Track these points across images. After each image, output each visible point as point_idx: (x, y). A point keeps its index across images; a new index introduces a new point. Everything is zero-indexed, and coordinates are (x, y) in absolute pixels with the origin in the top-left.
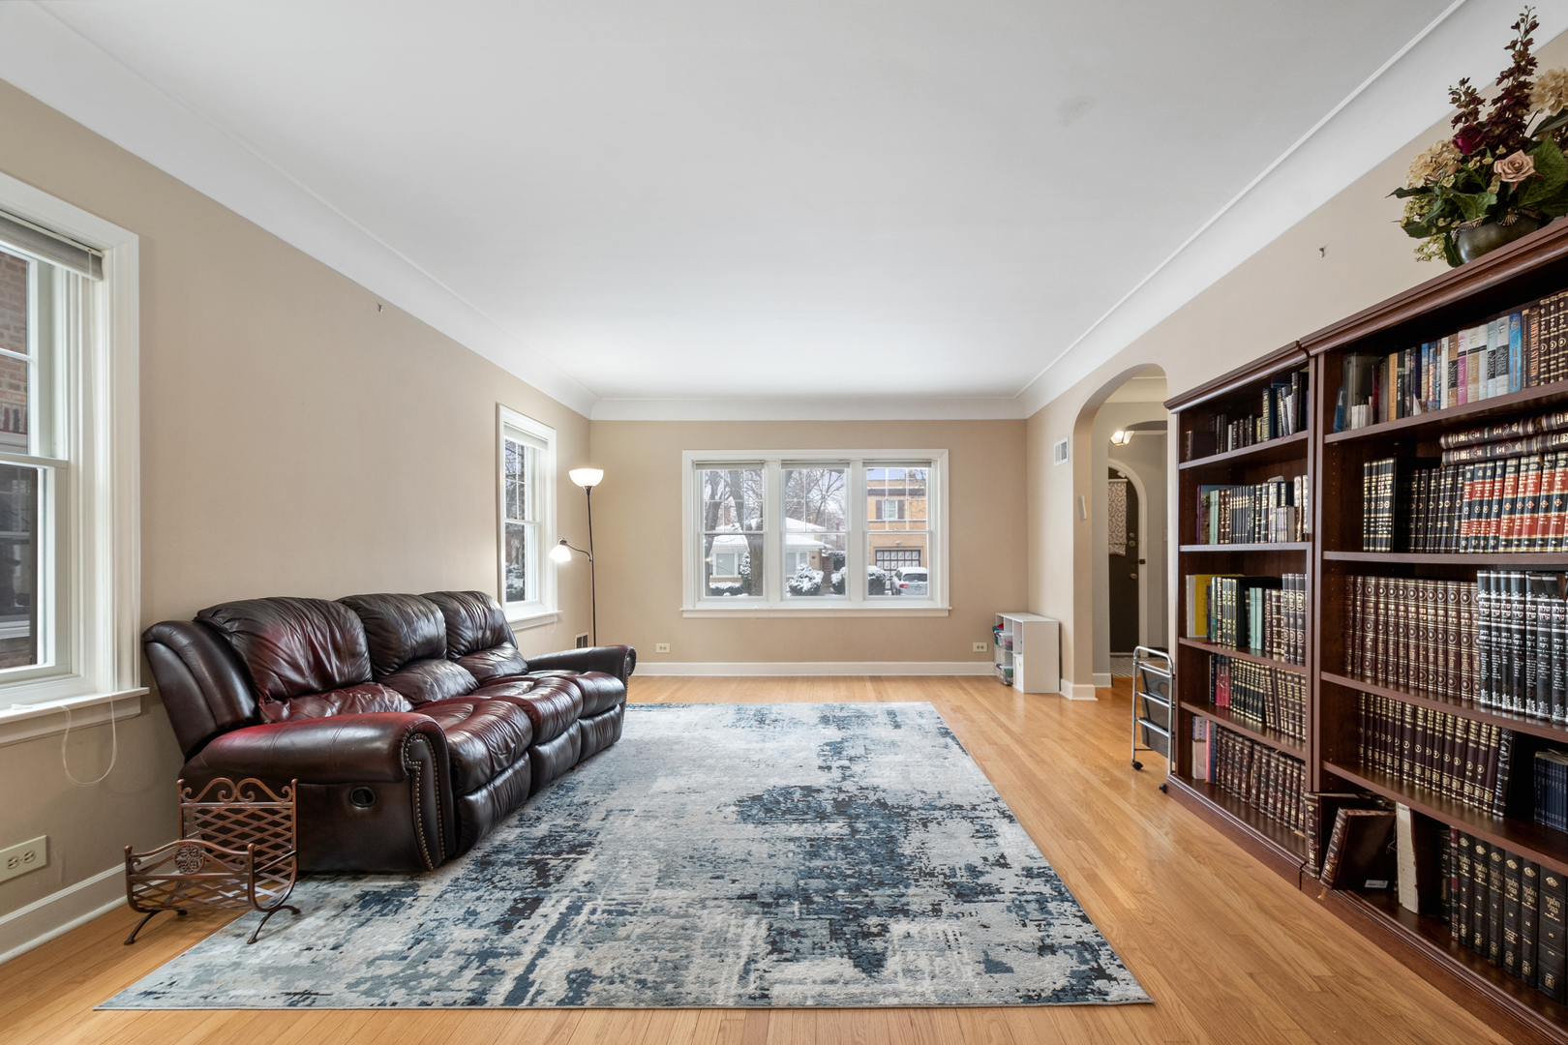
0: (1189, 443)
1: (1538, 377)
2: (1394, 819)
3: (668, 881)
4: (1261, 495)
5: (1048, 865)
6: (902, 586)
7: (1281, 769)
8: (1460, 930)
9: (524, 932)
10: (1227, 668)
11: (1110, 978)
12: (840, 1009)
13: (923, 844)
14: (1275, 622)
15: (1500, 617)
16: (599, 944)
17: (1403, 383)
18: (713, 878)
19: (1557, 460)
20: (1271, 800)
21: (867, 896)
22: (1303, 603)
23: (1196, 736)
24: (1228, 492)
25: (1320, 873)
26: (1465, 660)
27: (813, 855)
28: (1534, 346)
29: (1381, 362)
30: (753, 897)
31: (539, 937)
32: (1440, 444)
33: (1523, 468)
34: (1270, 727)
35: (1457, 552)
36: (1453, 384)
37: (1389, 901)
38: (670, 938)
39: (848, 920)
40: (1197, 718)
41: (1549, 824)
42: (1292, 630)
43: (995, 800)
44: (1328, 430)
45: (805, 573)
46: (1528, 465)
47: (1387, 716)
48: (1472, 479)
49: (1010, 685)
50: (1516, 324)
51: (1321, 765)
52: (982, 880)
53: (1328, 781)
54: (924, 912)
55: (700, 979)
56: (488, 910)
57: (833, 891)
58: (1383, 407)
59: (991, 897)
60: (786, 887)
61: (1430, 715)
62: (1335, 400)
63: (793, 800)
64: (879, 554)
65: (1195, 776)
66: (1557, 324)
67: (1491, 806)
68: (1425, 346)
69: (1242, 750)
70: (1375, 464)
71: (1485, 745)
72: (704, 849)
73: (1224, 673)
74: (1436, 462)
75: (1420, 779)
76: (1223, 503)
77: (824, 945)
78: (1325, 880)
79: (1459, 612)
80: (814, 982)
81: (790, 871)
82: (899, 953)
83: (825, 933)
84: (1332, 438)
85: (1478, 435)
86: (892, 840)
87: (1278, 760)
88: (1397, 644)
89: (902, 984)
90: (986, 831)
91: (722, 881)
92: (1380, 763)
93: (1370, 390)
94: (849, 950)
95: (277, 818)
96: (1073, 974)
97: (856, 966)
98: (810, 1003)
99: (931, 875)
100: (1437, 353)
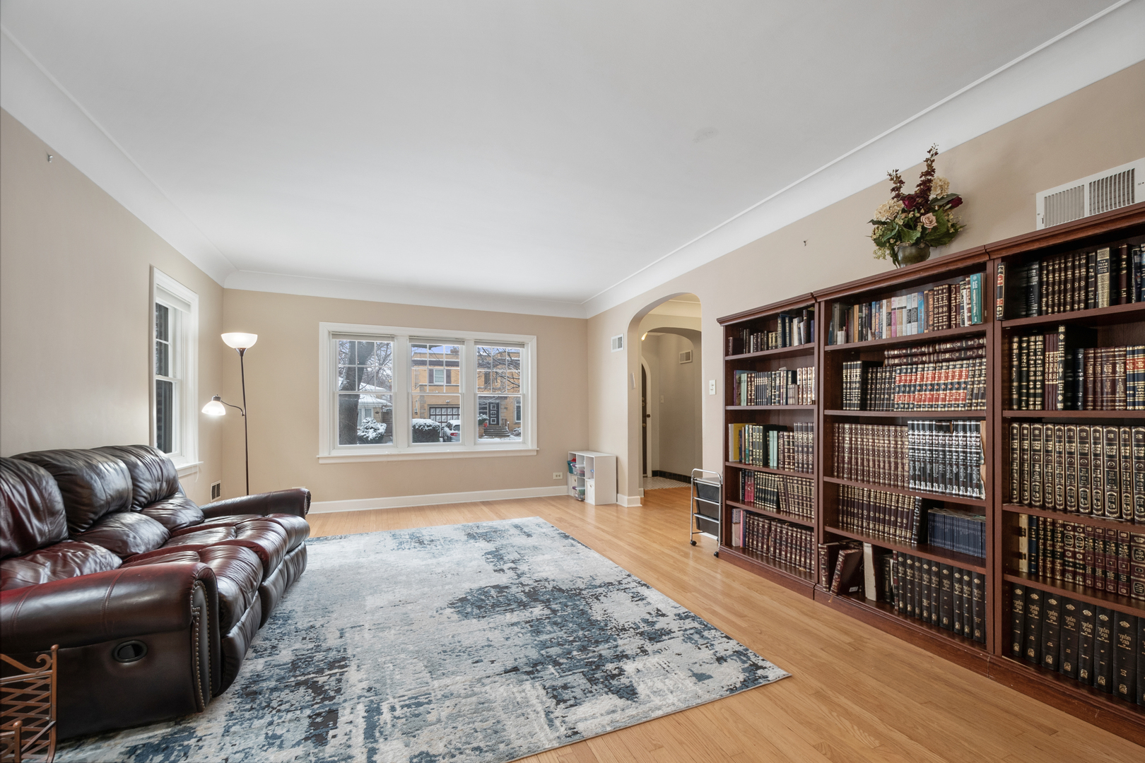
0: (731, 344)
1: (933, 325)
2: (862, 553)
3: (439, 672)
4: (775, 377)
5: (687, 610)
6: (452, 434)
7: (790, 534)
8: (899, 605)
9: (341, 739)
10: (753, 478)
11: (762, 668)
12: (630, 727)
13: (605, 611)
14: (786, 450)
15: (920, 443)
16: (419, 732)
17: (862, 320)
18: (474, 663)
19: (942, 366)
20: (783, 553)
21: (594, 652)
22: (813, 439)
23: (734, 521)
24: (753, 375)
25: (829, 588)
26: (900, 466)
27: (538, 632)
28: (931, 309)
29: (850, 309)
30: (515, 669)
31: (358, 739)
32: (884, 355)
33: (926, 369)
34: (783, 511)
35: (893, 411)
36: (889, 324)
37: (861, 596)
38: (474, 713)
39: (593, 670)
40: (734, 510)
41: (936, 544)
42: (800, 455)
43: (629, 576)
44: (826, 344)
45: (370, 425)
46: (928, 368)
47: (854, 498)
48: (900, 373)
49: (583, 500)
50: (921, 297)
51: (824, 528)
52: (657, 626)
53: (829, 537)
54: (637, 654)
55: (521, 735)
56: (288, 731)
57: (569, 653)
58: (851, 333)
59: (669, 636)
60: (534, 657)
61: (878, 495)
62: (829, 328)
63: (493, 597)
64: (432, 410)
65: (734, 545)
66: (942, 300)
67: (911, 539)
68: (873, 303)
69: (763, 526)
70: (849, 363)
71: (907, 509)
72: (450, 644)
73: (750, 481)
74: (881, 364)
75: (873, 530)
76: (750, 381)
77: (590, 689)
78: (833, 591)
79: (896, 441)
80: (602, 715)
81: (529, 646)
82: (641, 683)
83: (585, 682)
84: (829, 348)
85: (904, 351)
86: (583, 613)
87: (787, 529)
88: (863, 459)
89: (657, 701)
90: (637, 596)
91: (482, 663)
92: (850, 524)
93: (845, 323)
94: (609, 689)
95: (28, 690)
96: (744, 670)
97: (621, 698)
98: (609, 729)
99: (624, 629)
100: (881, 307)
